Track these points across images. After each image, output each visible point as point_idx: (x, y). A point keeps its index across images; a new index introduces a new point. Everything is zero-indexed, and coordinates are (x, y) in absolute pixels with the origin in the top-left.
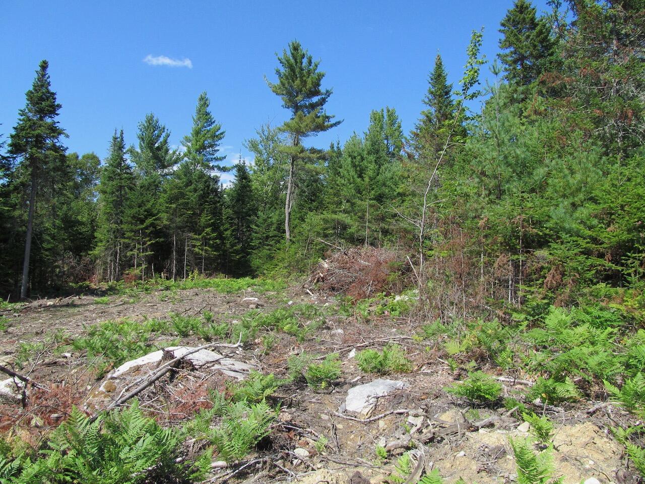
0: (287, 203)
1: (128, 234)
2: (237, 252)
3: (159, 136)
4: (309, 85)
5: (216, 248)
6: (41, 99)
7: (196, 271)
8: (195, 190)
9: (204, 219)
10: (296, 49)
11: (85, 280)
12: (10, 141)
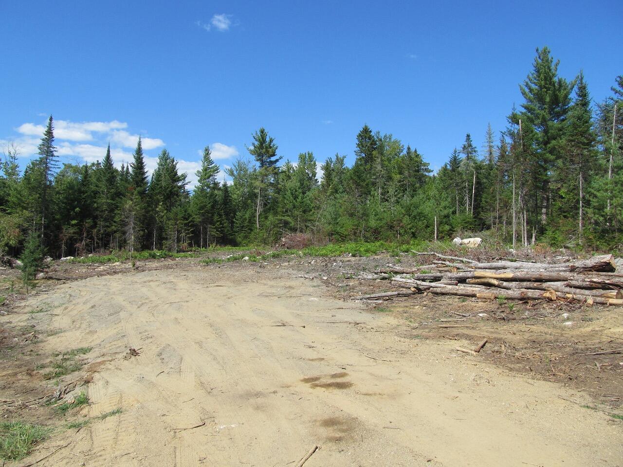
0: (258, 210)
4: (271, 153)
5: (221, 232)
7: (214, 244)
10: (263, 132)
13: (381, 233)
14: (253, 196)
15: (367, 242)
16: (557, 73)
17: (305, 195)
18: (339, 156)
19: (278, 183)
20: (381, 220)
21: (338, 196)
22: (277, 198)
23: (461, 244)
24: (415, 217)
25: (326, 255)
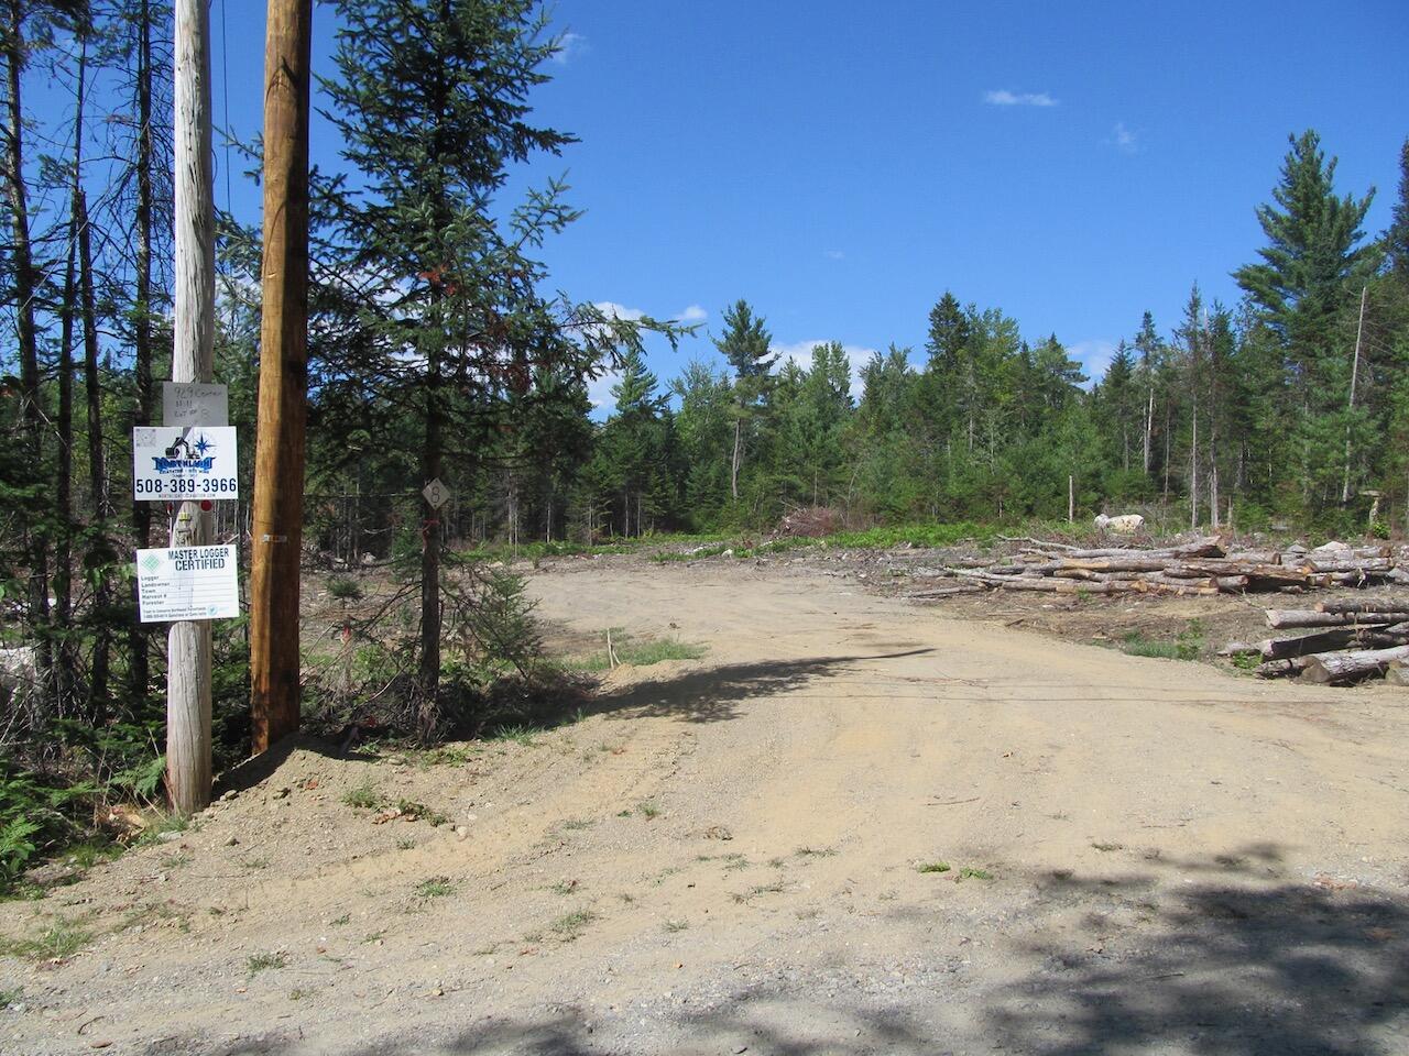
0: (734, 462)
4: (758, 348)
7: (650, 530)
13: (970, 507)
14: (721, 433)
15: (942, 522)
16: (1333, 183)
17: (829, 432)
18: (897, 349)
19: (773, 407)
20: (971, 482)
21: (891, 436)
22: (771, 437)
23: (1108, 526)
24: (1033, 478)
25: (868, 546)
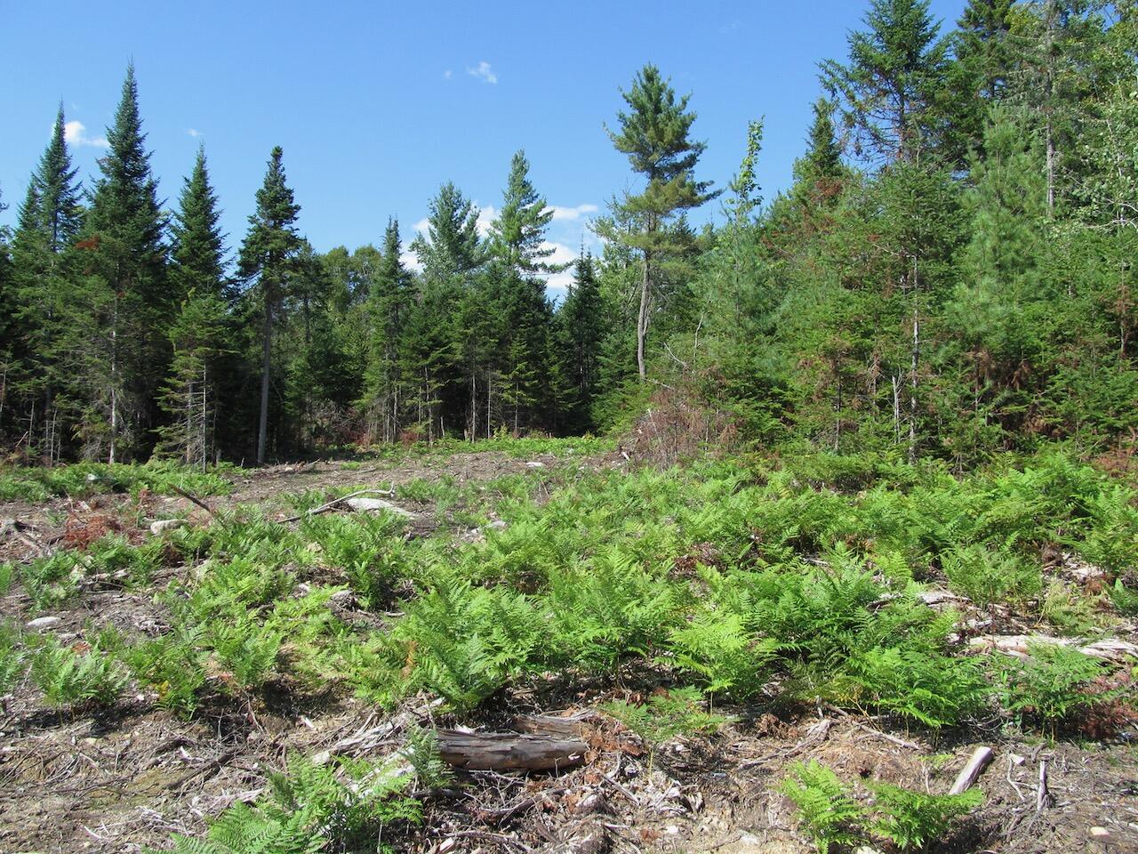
0: (640, 321)
1: (405, 375)
2: (568, 398)
3: (463, 217)
4: (668, 136)
5: (535, 392)
6: (276, 200)
7: (504, 429)
8: (505, 305)
9: (516, 349)
10: (650, 78)
11: (353, 441)
12: (239, 258)
